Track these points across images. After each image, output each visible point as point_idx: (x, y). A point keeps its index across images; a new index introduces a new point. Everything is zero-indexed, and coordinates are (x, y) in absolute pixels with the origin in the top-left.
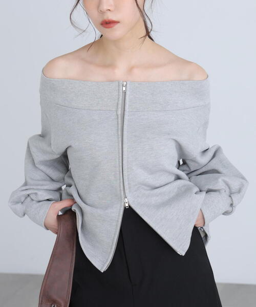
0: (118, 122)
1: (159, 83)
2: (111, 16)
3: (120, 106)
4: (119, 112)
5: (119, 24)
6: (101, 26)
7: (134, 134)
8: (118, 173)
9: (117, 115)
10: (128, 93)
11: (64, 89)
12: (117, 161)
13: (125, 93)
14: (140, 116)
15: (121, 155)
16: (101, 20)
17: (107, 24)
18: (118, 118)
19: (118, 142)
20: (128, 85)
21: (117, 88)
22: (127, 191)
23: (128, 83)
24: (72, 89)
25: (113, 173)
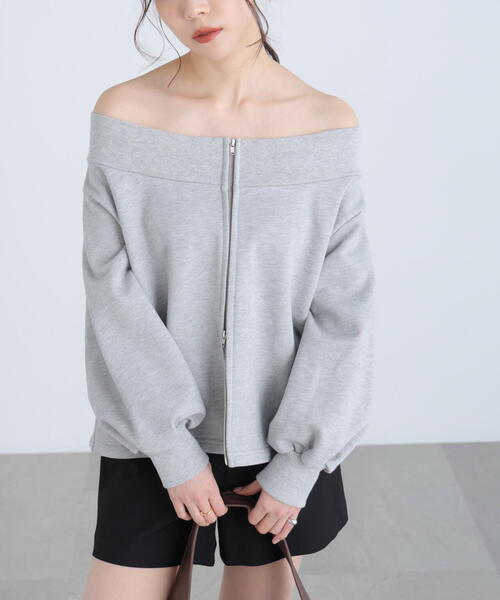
0: (223, 203)
2: (207, 23)
3: (227, 177)
4: (227, 187)
5: (222, 32)
6: (194, 41)
7: (249, 224)
9: (222, 192)
10: (238, 157)
13: (234, 157)
16: (191, 32)
17: (203, 35)
18: (223, 198)
20: (239, 144)
21: (221, 149)
23: (239, 141)
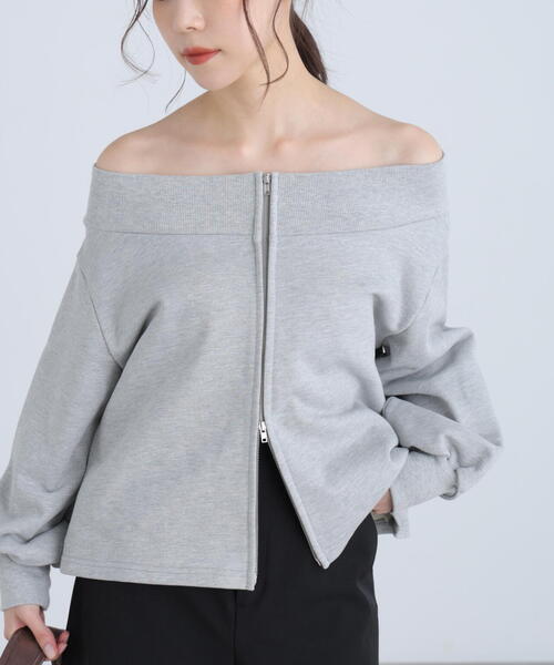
0: (256, 258)
1: (340, 173)
3: (260, 225)
4: (259, 238)
5: (219, 54)
7: (290, 283)
8: (252, 366)
9: (254, 244)
10: (275, 197)
11: (141, 196)
12: (254, 340)
13: (268, 196)
14: (303, 245)
15: (262, 328)
18: (255, 251)
19: (258, 301)
20: (275, 181)
21: (251, 188)
22: (268, 408)
23: (275, 175)
24: (158, 194)
25: (242, 366)
